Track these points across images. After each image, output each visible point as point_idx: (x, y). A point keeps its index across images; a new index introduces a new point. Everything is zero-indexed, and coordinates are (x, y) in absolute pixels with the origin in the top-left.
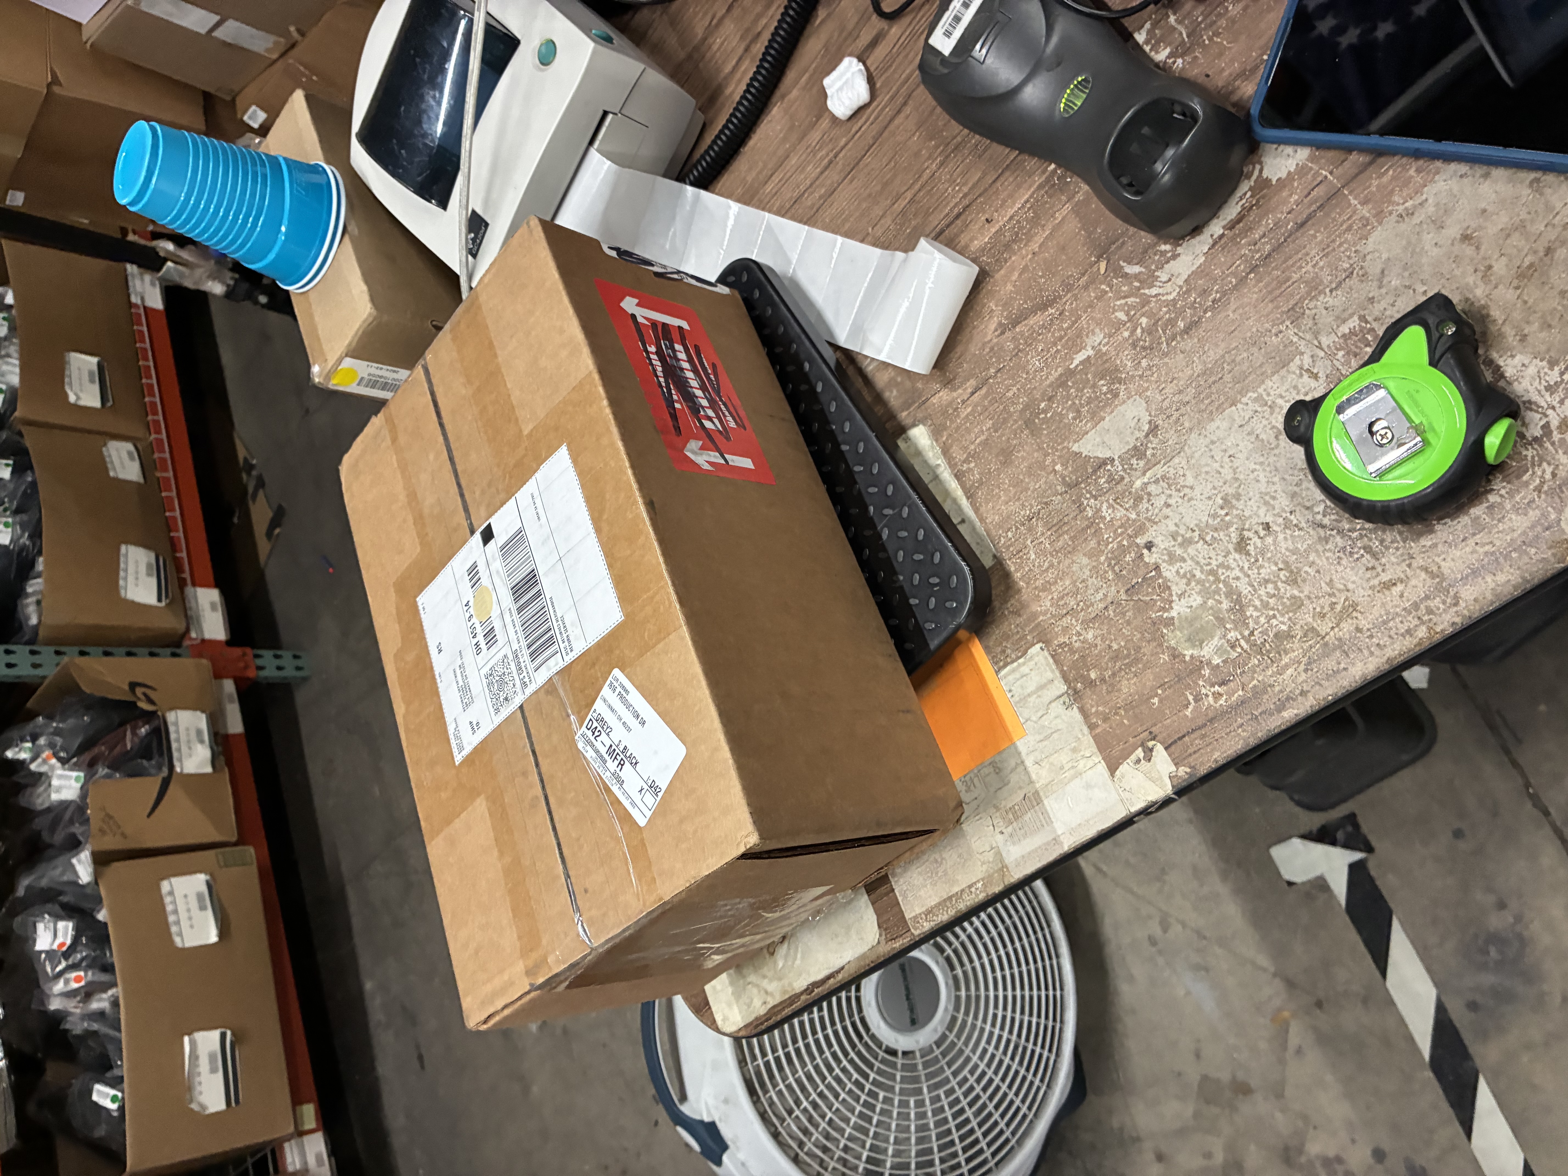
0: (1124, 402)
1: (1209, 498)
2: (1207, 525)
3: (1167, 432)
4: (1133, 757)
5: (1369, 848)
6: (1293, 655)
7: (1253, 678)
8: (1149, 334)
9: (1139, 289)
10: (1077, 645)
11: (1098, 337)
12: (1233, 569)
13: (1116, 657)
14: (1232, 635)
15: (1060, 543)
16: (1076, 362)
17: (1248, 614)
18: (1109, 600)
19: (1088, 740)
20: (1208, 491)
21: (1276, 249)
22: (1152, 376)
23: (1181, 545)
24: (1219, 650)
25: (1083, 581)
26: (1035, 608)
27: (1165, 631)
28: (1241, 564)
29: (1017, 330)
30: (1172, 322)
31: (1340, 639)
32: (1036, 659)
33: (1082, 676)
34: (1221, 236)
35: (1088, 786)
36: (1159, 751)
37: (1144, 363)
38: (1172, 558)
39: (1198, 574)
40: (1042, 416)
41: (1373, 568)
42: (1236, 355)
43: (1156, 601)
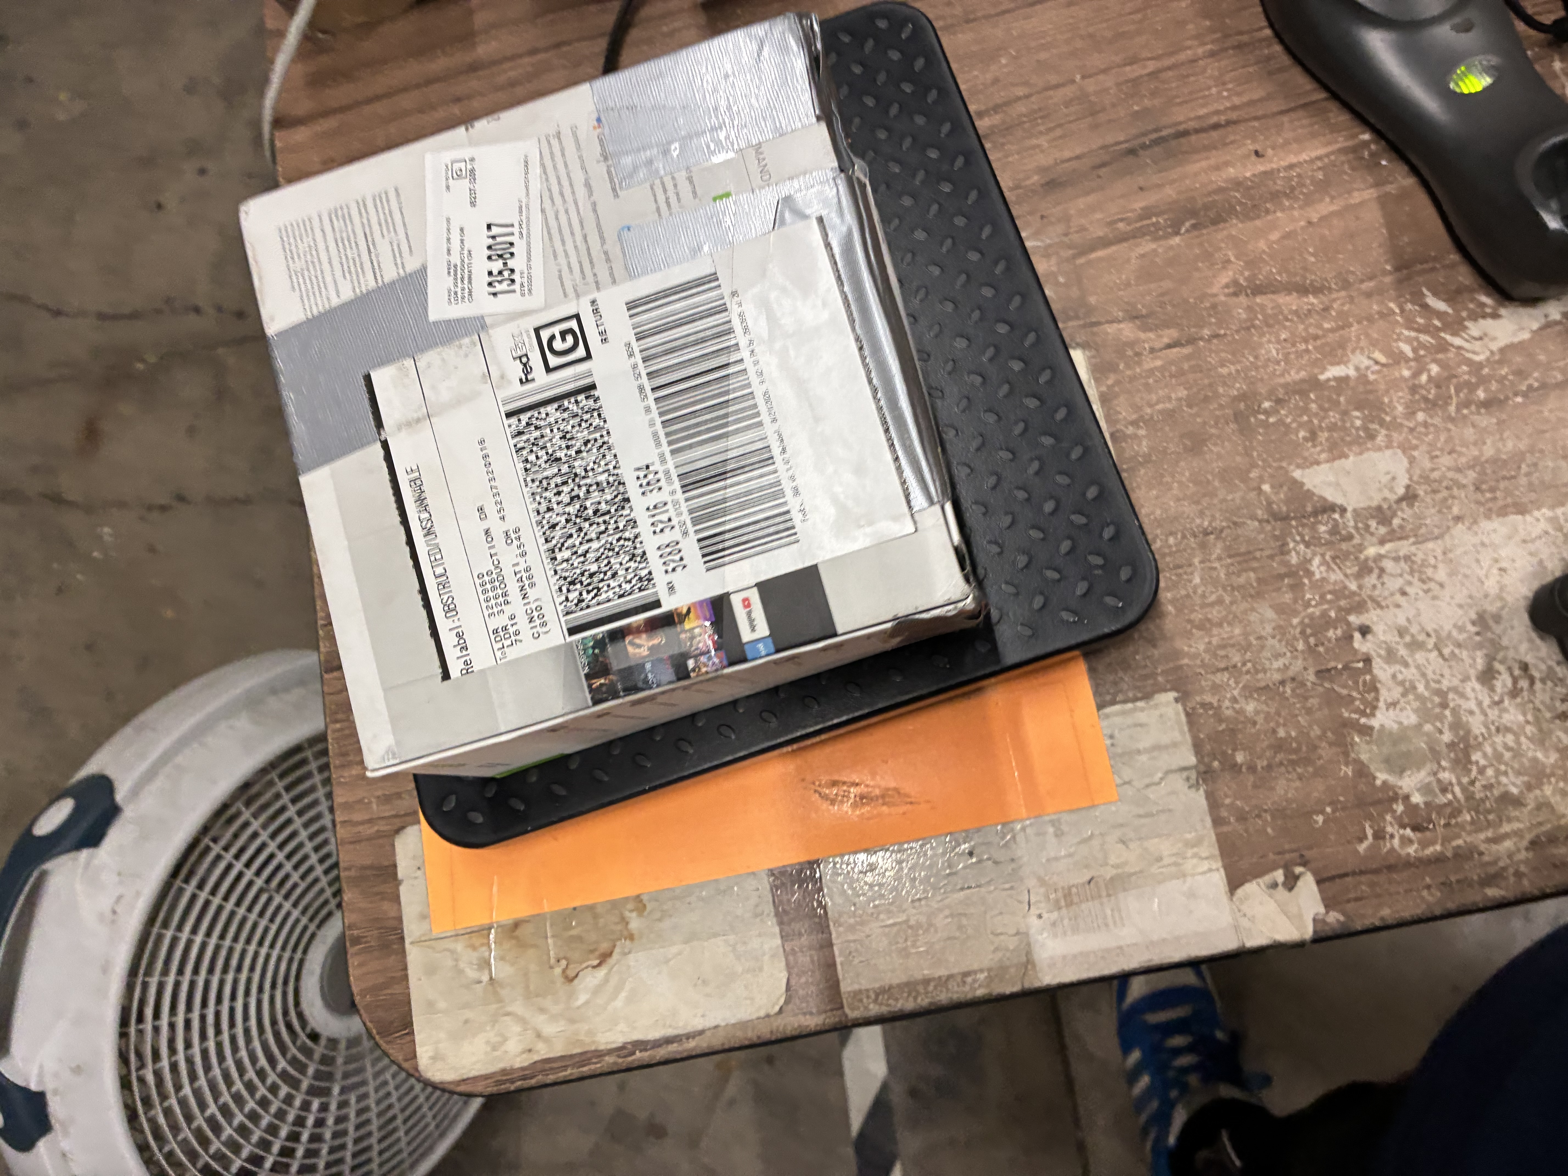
0: (1379, 449)
1: (1460, 606)
2: (1449, 635)
3: (1427, 508)
4: (1268, 878)
6: (1516, 826)
7: (1458, 836)
8: (1438, 387)
9: (1439, 330)
10: (1229, 713)
11: (1367, 359)
12: (1468, 699)
13: (1279, 747)
14: (1445, 776)
15: (1242, 580)
16: (1329, 375)
17: (1473, 758)
18: (1290, 674)
20: (1461, 598)
22: (1426, 435)
23: (1408, 646)
24: (1426, 789)
25: (1260, 638)
26: (1181, 644)
27: (1357, 739)
28: (1480, 697)
29: (1258, 300)
30: (1470, 387)
32: (1163, 710)
33: (1224, 753)
34: (1558, 323)
35: (1192, 895)
36: (1308, 882)
37: (1421, 416)
38: (1391, 656)
39: (1421, 688)
40: (1262, 417)
42: (1540, 459)
43: (1353, 699)
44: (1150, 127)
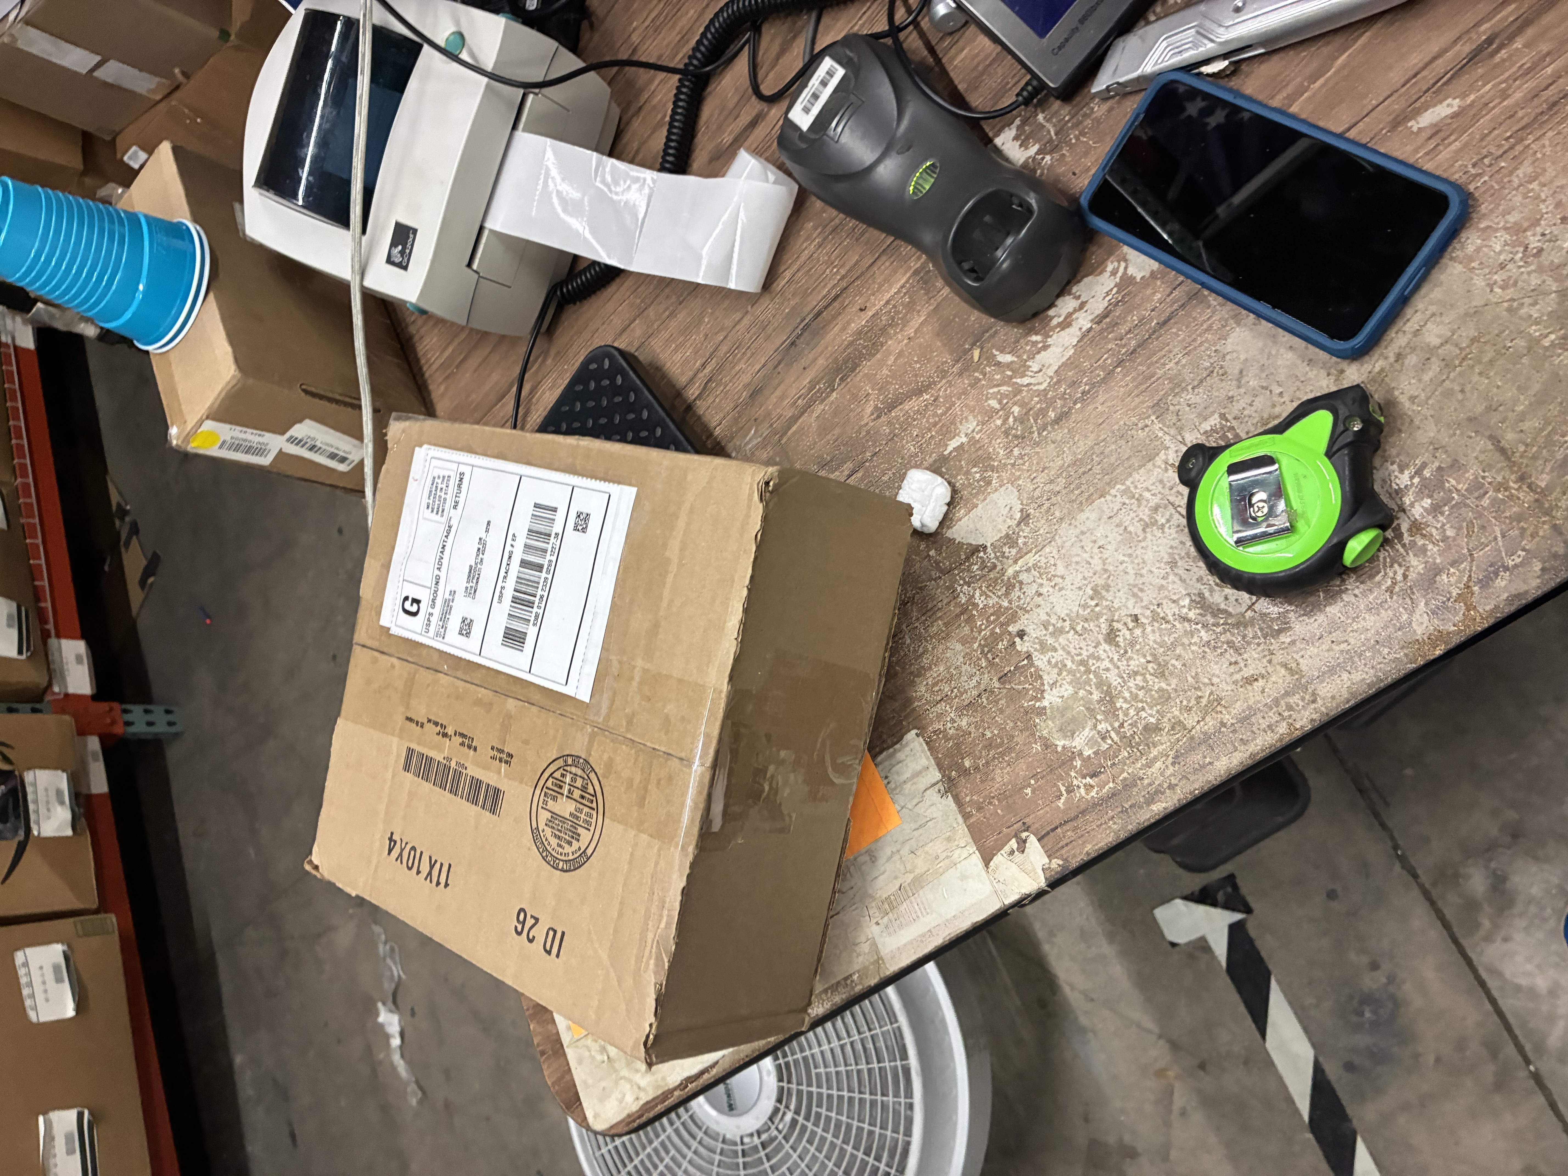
0: (997, 490)
1: (1080, 588)
2: (1077, 615)
3: (1038, 521)
4: (1007, 848)
5: (1248, 910)
6: (1161, 748)
7: (1123, 771)
8: (1022, 423)
9: (1011, 378)
10: (951, 732)
11: (971, 425)
12: (1103, 660)
13: (989, 746)
14: (1103, 726)
16: (950, 448)
17: (1118, 705)
18: (982, 687)
19: (962, 829)
20: (1078, 581)
21: (1141, 345)
22: (1023, 464)
23: (1053, 634)
24: (1090, 742)
25: (956, 668)
26: (910, 693)
27: (1037, 721)
28: (1111, 655)
29: (893, 415)
30: (1043, 412)
31: (1205, 734)
32: (912, 746)
33: (956, 764)
34: (1090, 330)
35: (963, 878)
36: (1033, 842)
37: (1016, 452)
38: (1044, 647)
39: (1069, 664)
41: (1236, 663)
42: (1105, 446)
43: (1028, 690)
44: (799, 320)
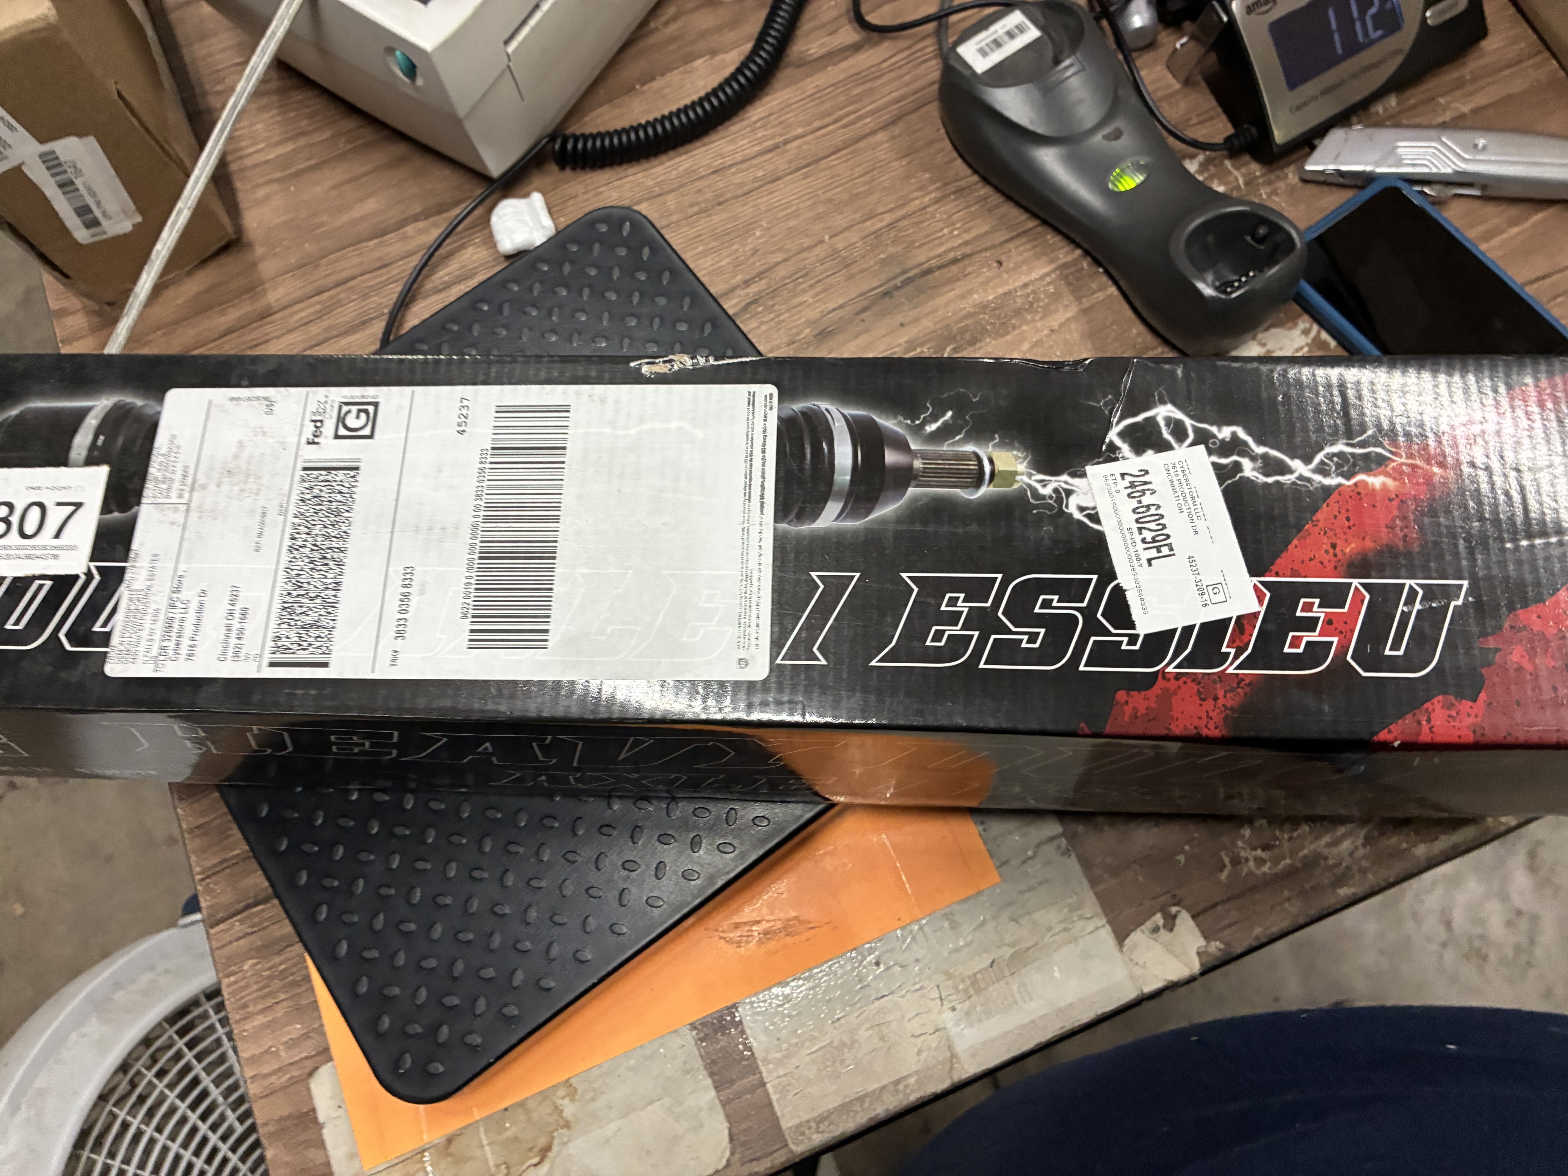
4: (1150, 924)
7: (1303, 847)
35: (1086, 956)
36: (1185, 919)
44: (898, 271)
